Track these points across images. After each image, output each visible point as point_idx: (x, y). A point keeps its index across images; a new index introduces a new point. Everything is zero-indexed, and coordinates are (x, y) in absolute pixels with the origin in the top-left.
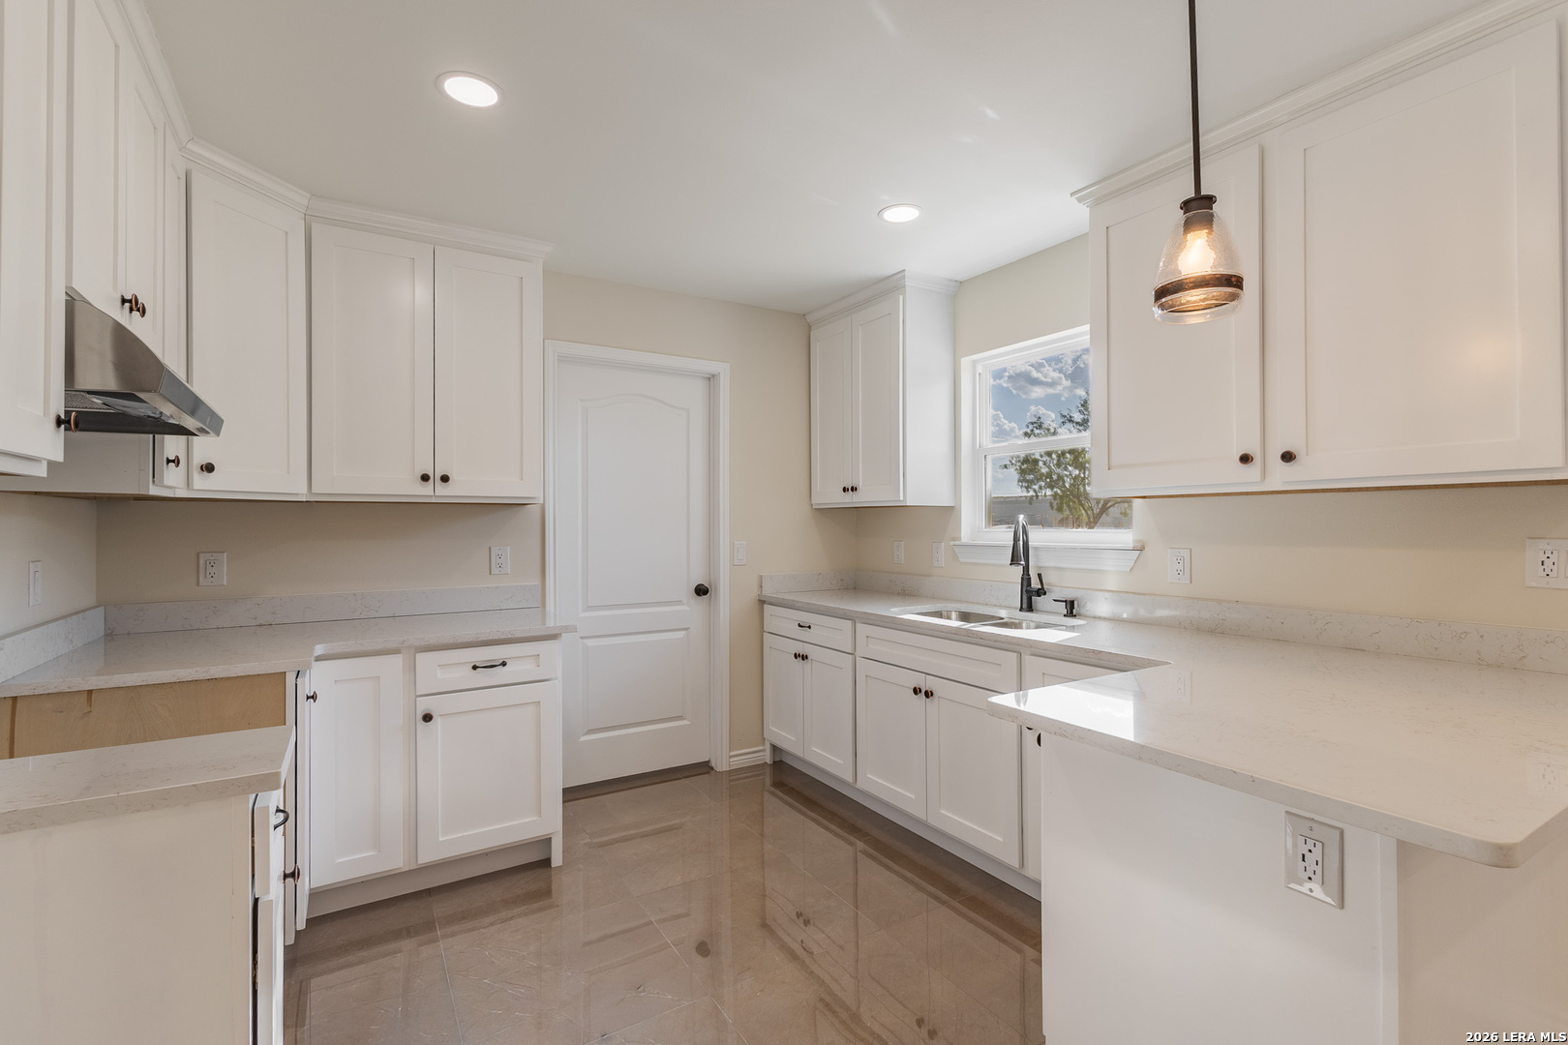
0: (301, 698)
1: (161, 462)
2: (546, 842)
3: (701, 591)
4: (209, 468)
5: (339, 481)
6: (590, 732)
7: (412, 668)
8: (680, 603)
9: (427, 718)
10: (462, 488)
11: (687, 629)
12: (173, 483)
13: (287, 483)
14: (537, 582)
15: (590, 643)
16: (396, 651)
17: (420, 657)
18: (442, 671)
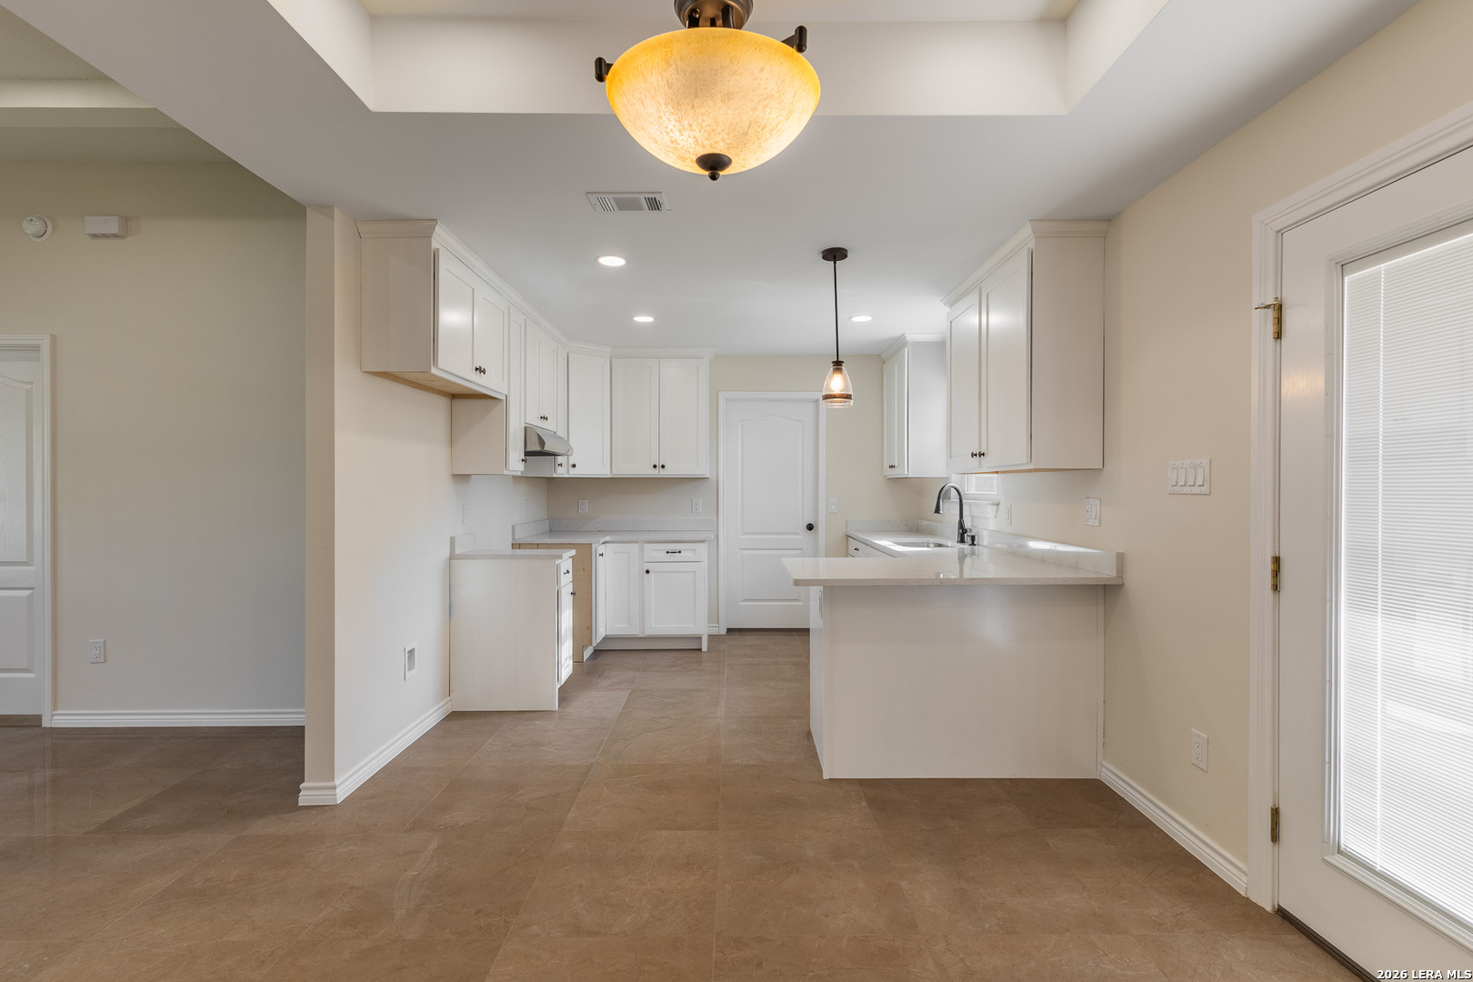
0: (598, 555)
1: (557, 465)
2: (699, 638)
3: (810, 527)
4: (574, 466)
5: (625, 469)
6: (745, 600)
7: (642, 550)
8: (797, 534)
9: (648, 572)
10: (670, 471)
11: (801, 549)
12: (561, 472)
13: (603, 471)
14: (715, 519)
15: (745, 552)
16: (636, 542)
17: (645, 545)
18: (655, 552)
